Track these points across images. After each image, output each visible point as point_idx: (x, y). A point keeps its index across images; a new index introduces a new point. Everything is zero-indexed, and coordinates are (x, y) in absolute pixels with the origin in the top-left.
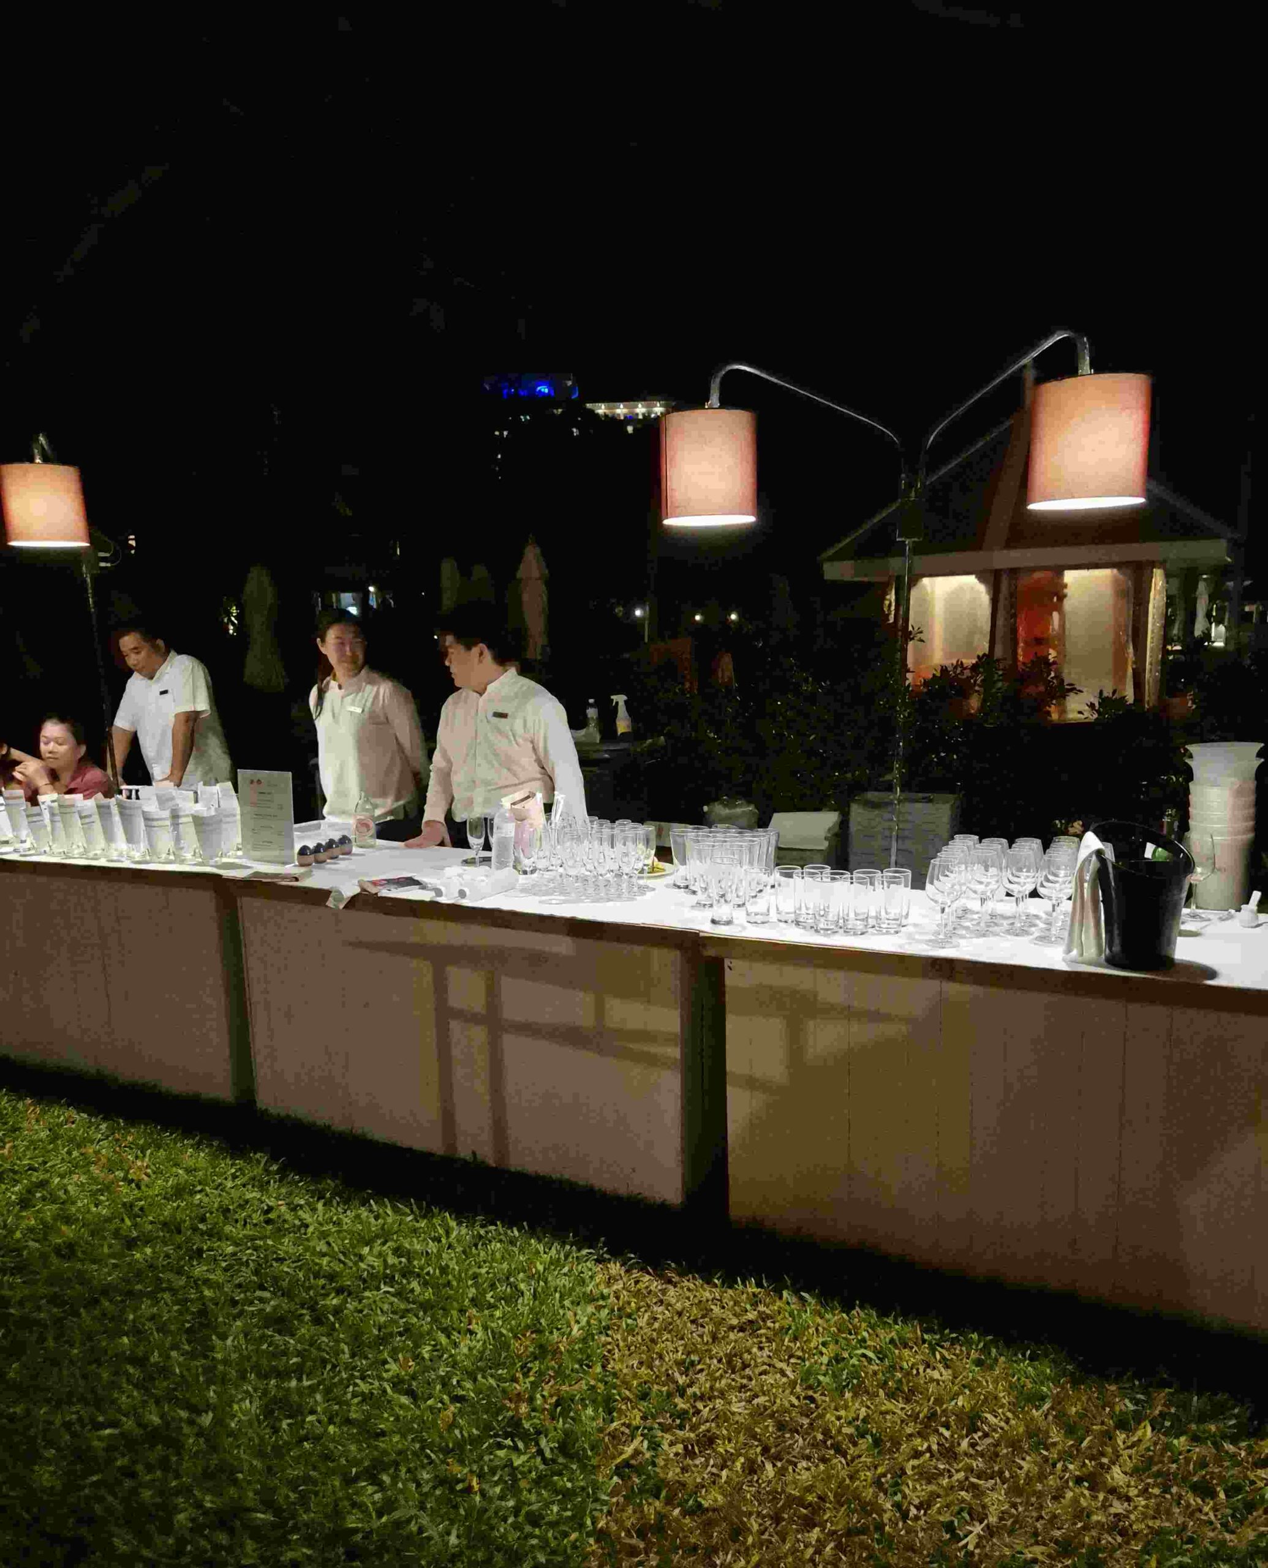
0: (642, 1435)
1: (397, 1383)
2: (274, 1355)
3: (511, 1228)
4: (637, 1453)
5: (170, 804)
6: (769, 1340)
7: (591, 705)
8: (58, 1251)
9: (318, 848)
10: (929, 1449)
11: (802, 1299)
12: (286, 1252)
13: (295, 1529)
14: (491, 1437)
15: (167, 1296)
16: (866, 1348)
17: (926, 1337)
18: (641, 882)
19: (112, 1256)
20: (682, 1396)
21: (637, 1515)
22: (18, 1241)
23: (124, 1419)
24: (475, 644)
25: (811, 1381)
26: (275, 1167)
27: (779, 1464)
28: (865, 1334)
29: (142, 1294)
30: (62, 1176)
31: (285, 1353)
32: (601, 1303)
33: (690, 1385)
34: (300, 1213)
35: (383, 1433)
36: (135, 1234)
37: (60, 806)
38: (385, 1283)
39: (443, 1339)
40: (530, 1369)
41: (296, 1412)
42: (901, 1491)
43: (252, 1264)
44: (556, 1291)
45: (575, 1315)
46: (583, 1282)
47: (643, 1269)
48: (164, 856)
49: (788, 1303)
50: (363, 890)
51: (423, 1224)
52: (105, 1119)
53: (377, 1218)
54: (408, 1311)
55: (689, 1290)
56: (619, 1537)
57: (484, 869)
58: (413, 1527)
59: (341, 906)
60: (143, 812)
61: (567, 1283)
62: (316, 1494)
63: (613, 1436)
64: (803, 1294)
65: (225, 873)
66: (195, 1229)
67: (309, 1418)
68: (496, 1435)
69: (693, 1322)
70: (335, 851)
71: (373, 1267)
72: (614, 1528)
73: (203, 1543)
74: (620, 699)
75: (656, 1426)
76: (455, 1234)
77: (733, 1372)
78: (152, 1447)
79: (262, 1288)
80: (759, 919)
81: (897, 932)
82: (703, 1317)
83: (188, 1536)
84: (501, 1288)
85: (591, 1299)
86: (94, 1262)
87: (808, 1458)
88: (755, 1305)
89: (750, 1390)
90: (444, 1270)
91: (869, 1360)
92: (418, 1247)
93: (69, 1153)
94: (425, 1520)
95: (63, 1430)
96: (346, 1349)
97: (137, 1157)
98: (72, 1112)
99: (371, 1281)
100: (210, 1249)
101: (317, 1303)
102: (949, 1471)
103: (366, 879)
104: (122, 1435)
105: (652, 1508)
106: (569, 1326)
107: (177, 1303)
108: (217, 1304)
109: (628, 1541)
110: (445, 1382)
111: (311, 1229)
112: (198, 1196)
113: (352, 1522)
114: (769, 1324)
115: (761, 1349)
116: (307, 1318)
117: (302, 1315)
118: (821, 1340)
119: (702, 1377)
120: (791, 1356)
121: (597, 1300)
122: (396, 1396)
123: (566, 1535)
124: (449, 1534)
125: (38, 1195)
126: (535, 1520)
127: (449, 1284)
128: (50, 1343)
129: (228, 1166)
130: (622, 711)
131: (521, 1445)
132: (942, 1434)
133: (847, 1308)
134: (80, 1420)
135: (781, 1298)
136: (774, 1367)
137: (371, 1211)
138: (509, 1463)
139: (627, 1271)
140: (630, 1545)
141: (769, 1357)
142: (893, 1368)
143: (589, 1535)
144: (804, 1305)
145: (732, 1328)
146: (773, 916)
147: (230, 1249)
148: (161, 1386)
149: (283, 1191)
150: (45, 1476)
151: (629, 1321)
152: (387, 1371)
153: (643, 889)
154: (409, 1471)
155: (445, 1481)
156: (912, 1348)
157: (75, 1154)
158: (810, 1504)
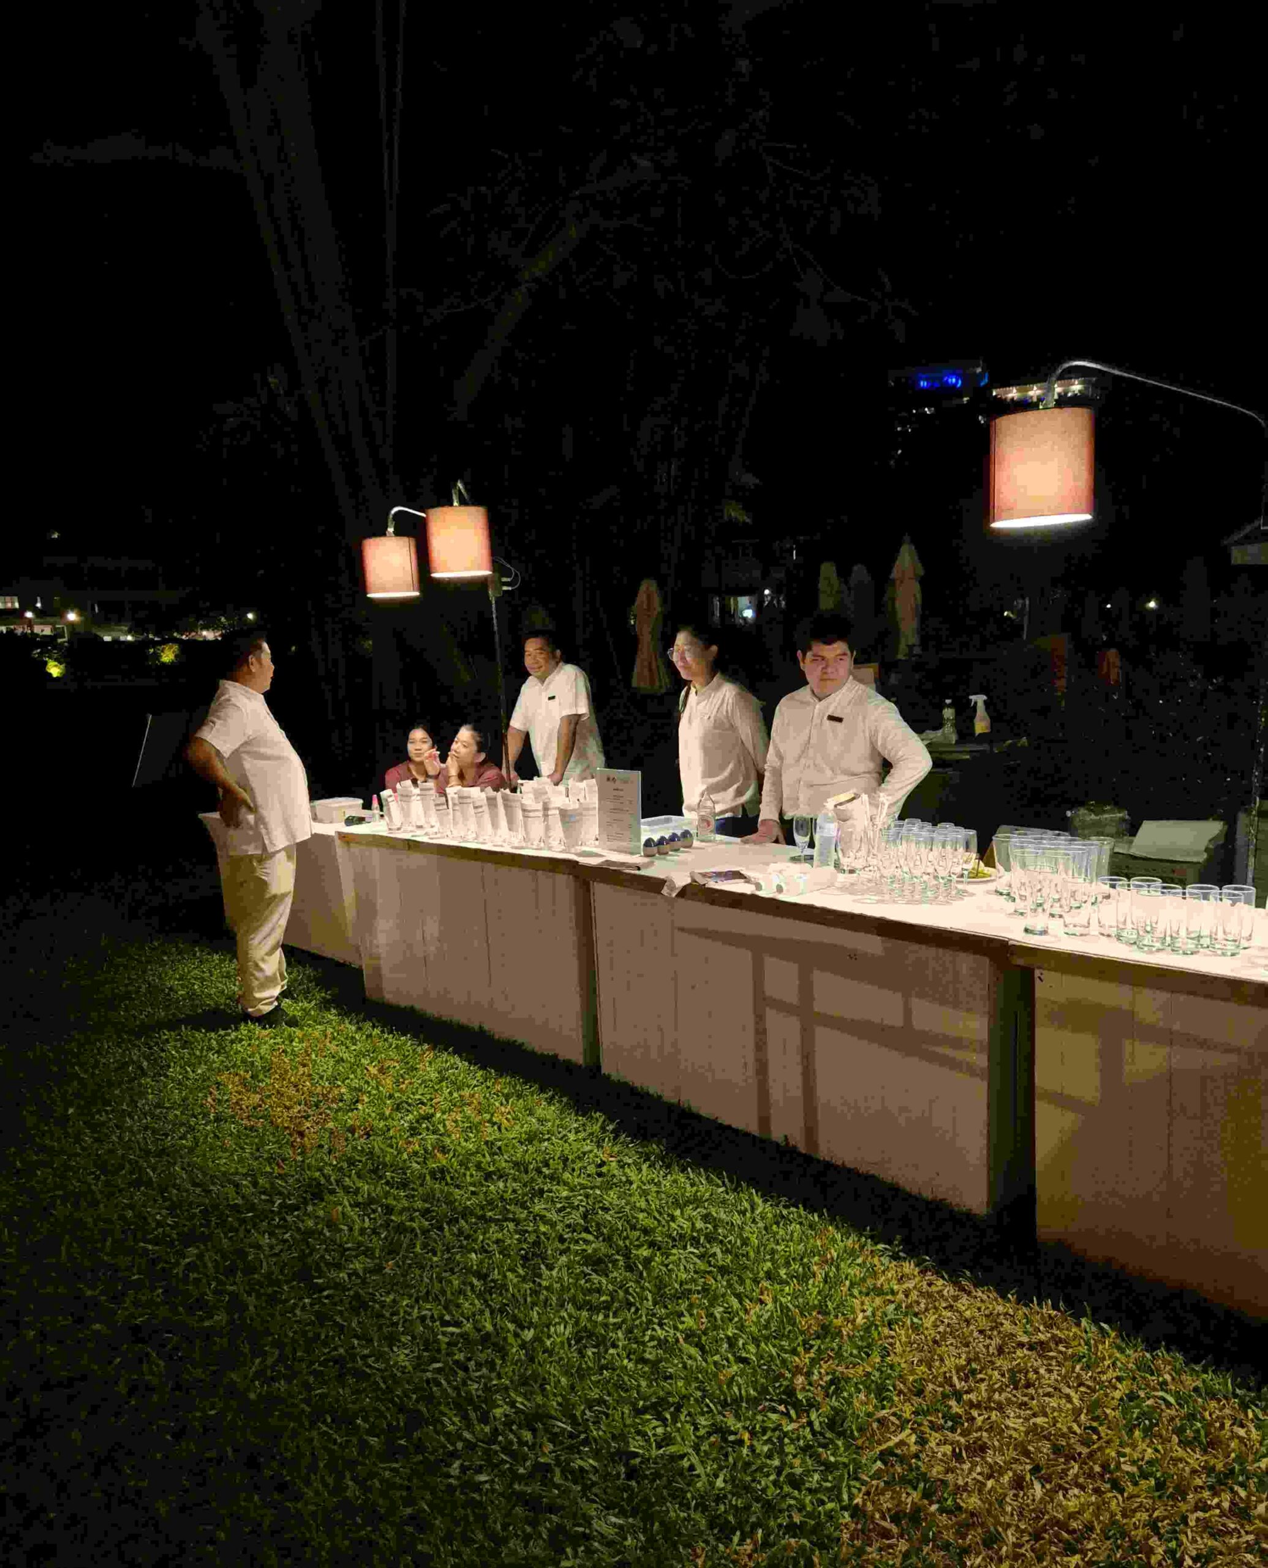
0: (912, 1429)
1: (689, 1335)
2: (590, 1291)
3: (812, 1212)
4: (902, 1443)
5: (544, 797)
6: (1059, 1364)
7: (949, 706)
8: (433, 1174)
9: (662, 841)
10: (1218, 1506)
11: (1101, 1329)
12: (611, 1204)
13: (586, 1442)
14: (766, 1400)
15: (511, 1225)
16: (1166, 1391)
17: (1238, 1391)
18: (960, 886)
19: (473, 1184)
20: (958, 1401)
21: (896, 1502)
22: (405, 1161)
23: (465, 1322)
25: (1099, 1412)
26: (611, 1127)
27: (1048, 1486)
28: (1168, 1377)
29: (491, 1220)
30: (444, 1113)
31: (599, 1291)
32: (889, 1297)
33: (967, 1392)
34: (627, 1170)
35: (670, 1377)
36: (492, 1169)
37: (460, 797)
38: (692, 1245)
39: (735, 1303)
40: (812, 1346)
41: (602, 1343)
42: (1177, 1539)
43: (581, 1209)
44: (846, 1278)
45: (862, 1303)
46: (874, 1275)
47: (937, 1273)
48: (536, 843)
49: (1086, 1332)
50: (694, 881)
51: (731, 1197)
52: (481, 1068)
53: (692, 1185)
54: (709, 1272)
55: (982, 1301)
56: (873, 1517)
57: (806, 866)
58: (685, 1463)
59: (674, 895)
60: (522, 805)
61: (858, 1273)
62: (607, 1416)
63: (882, 1422)
64: (1103, 1324)
65: (582, 860)
66: (539, 1171)
67: (611, 1351)
68: (771, 1400)
69: (981, 1332)
70: (677, 844)
71: (681, 1227)
72: (870, 1507)
73: (511, 1436)
74: (979, 699)
75: (926, 1423)
76: (760, 1210)
77: (1016, 1388)
78: (485, 1348)
79: (586, 1230)
80: (1078, 930)
81: (1233, 955)
82: (992, 1329)
83: (501, 1427)
84: (795, 1266)
85: (879, 1291)
86: (458, 1187)
87: (1082, 1488)
88: (1049, 1327)
89: (1031, 1409)
90: (745, 1242)
91: (1169, 1405)
92: (723, 1216)
93: (451, 1093)
94: (695, 1460)
95: (418, 1321)
96: (650, 1297)
97: (502, 1104)
98: (456, 1059)
99: (681, 1240)
100: (550, 1191)
101: (631, 1253)
102: (1239, 1532)
103: (697, 871)
104: (461, 1335)
105: (912, 1497)
106: (853, 1312)
107: (516, 1232)
108: (548, 1239)
109: (883, 1523)
110: (732, 1342)
111: (634, 1186)
112: (546, 1144)
113: (635, 1445)
114: (1061, 1348)
115: (1050, 1371)
116: (621, 1263)
117: (617, 1260)
118: (1115, 1375)
119: (983, 1386)
120: (1081, 1384)
121: (887, 1294)
122: (685, 1345)
123: (822, 1503)
124: (716, 1476)
125: (424, 1126)
126: (796, 1483)
127: (747, 1255)
128: (418, 1249)
129: (573, 1121)
130: (981, 711)
131: (792, 1413)
132: (1236, 1493)
133: (1152, 1347)
134: (432, 1317)
135: (1078, 1325)
136: (1060, 1391)
137: (688, 1178)
138: (778, 1427)
139: (921, 1272)
140: (884, 1528)
141: (1057, 1380)
142: (1192, 1417)
143: (844, 1508)
144: (1104, 1337)
145: (1021, 1345)
146: (1094, 930)
147: (565, 1194)
148: (496, 1300)
149: (616, 1149)
150: (402, 1357)
151: (915, 1320)
152: (683, 1323)
153: (962, 894)
154: (689, 1414)
155: (722, 1431)
156: (1219, 1401)
157: (455, 1095)
158: (1074, 1531)
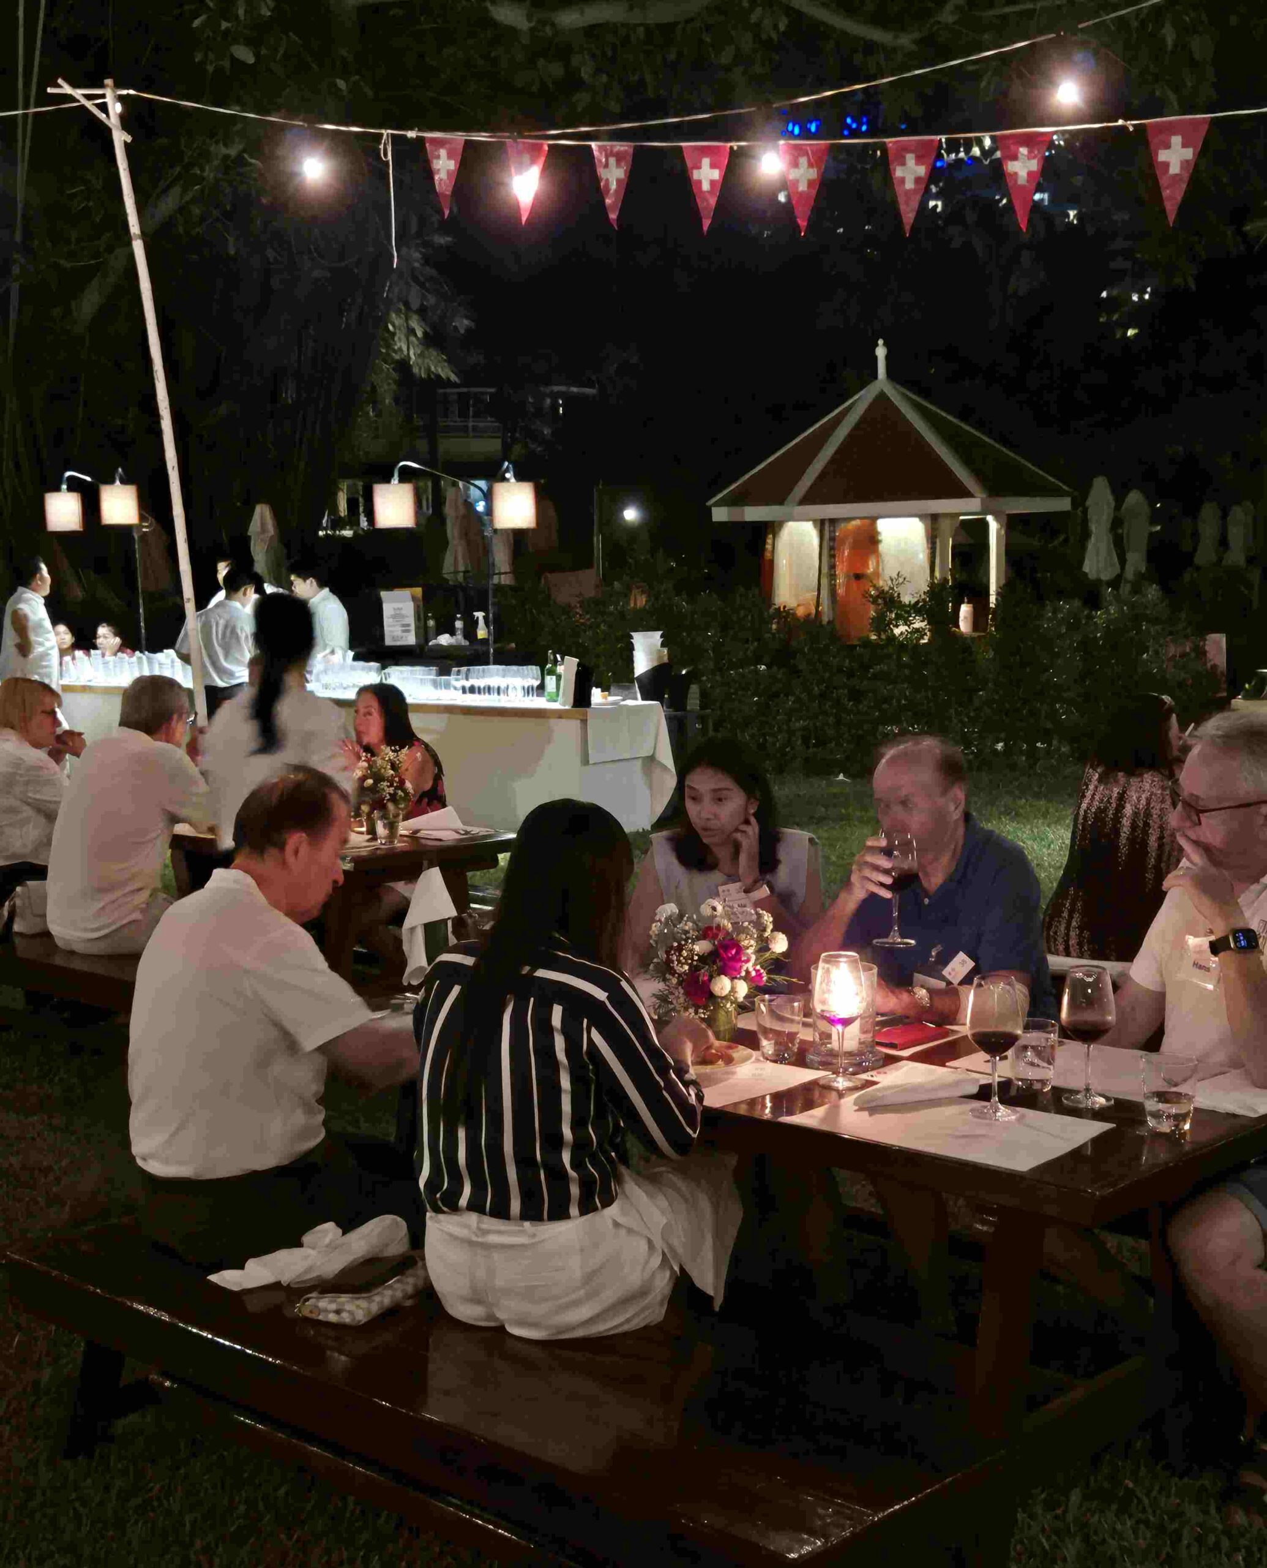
7: (459, 619)
24: (308, 578)
74: (479, 615)
130: (481, 622)
